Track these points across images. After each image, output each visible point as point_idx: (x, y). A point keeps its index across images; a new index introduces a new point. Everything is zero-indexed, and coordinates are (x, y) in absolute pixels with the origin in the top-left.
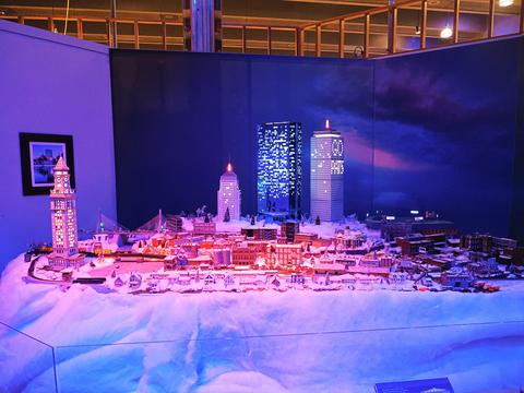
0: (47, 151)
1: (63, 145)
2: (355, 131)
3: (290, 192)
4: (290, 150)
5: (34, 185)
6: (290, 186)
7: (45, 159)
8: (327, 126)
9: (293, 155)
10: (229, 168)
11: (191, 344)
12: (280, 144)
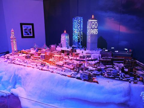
0: (27, 27)
1: (31, 26)
2: (113, 19)
3: (78, 39)
4: (78, 26)
5: (24, 36)
6: (78, 38)
7: (27, 29)
8: (93, 17)
9: (80, 28)
10: (65, 32)
11: (12, 78)
12: (76, 24)
